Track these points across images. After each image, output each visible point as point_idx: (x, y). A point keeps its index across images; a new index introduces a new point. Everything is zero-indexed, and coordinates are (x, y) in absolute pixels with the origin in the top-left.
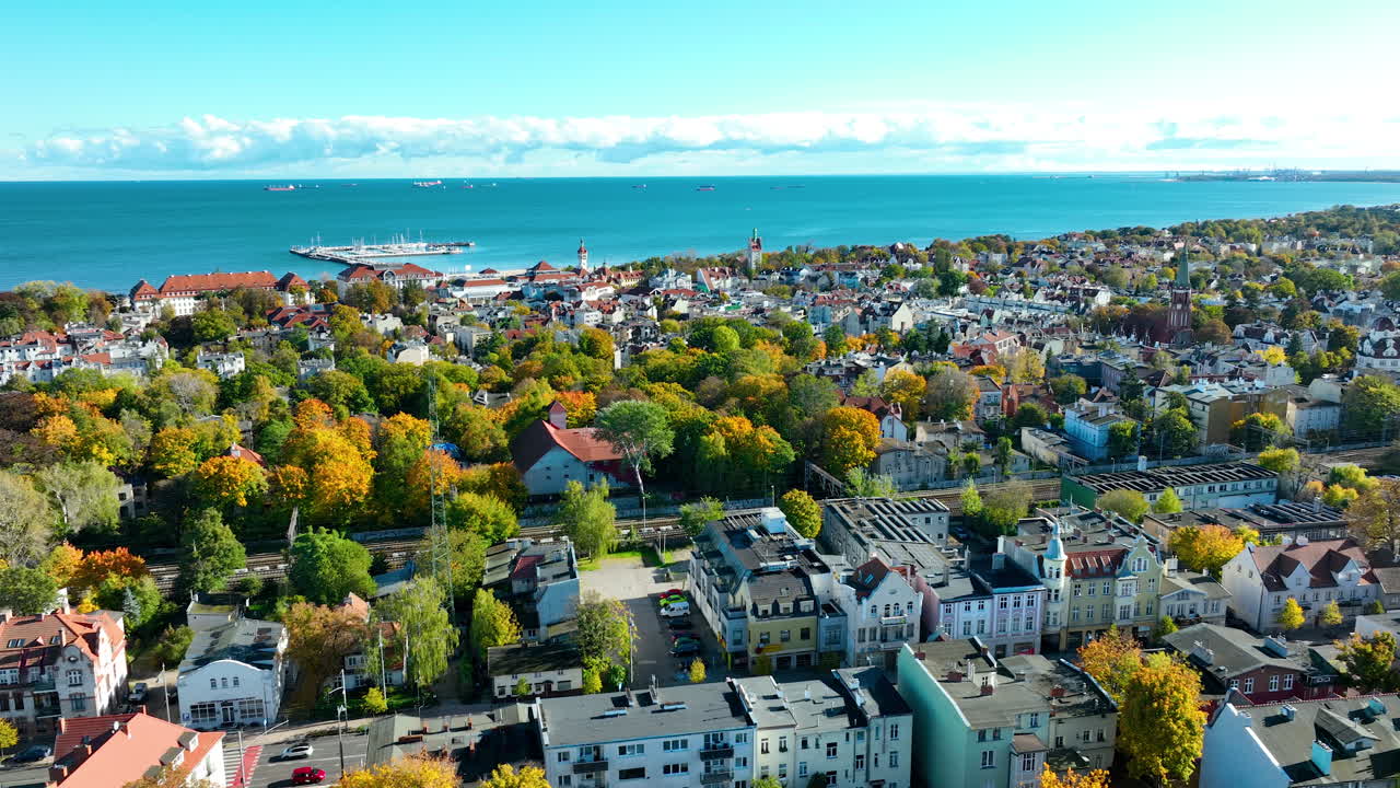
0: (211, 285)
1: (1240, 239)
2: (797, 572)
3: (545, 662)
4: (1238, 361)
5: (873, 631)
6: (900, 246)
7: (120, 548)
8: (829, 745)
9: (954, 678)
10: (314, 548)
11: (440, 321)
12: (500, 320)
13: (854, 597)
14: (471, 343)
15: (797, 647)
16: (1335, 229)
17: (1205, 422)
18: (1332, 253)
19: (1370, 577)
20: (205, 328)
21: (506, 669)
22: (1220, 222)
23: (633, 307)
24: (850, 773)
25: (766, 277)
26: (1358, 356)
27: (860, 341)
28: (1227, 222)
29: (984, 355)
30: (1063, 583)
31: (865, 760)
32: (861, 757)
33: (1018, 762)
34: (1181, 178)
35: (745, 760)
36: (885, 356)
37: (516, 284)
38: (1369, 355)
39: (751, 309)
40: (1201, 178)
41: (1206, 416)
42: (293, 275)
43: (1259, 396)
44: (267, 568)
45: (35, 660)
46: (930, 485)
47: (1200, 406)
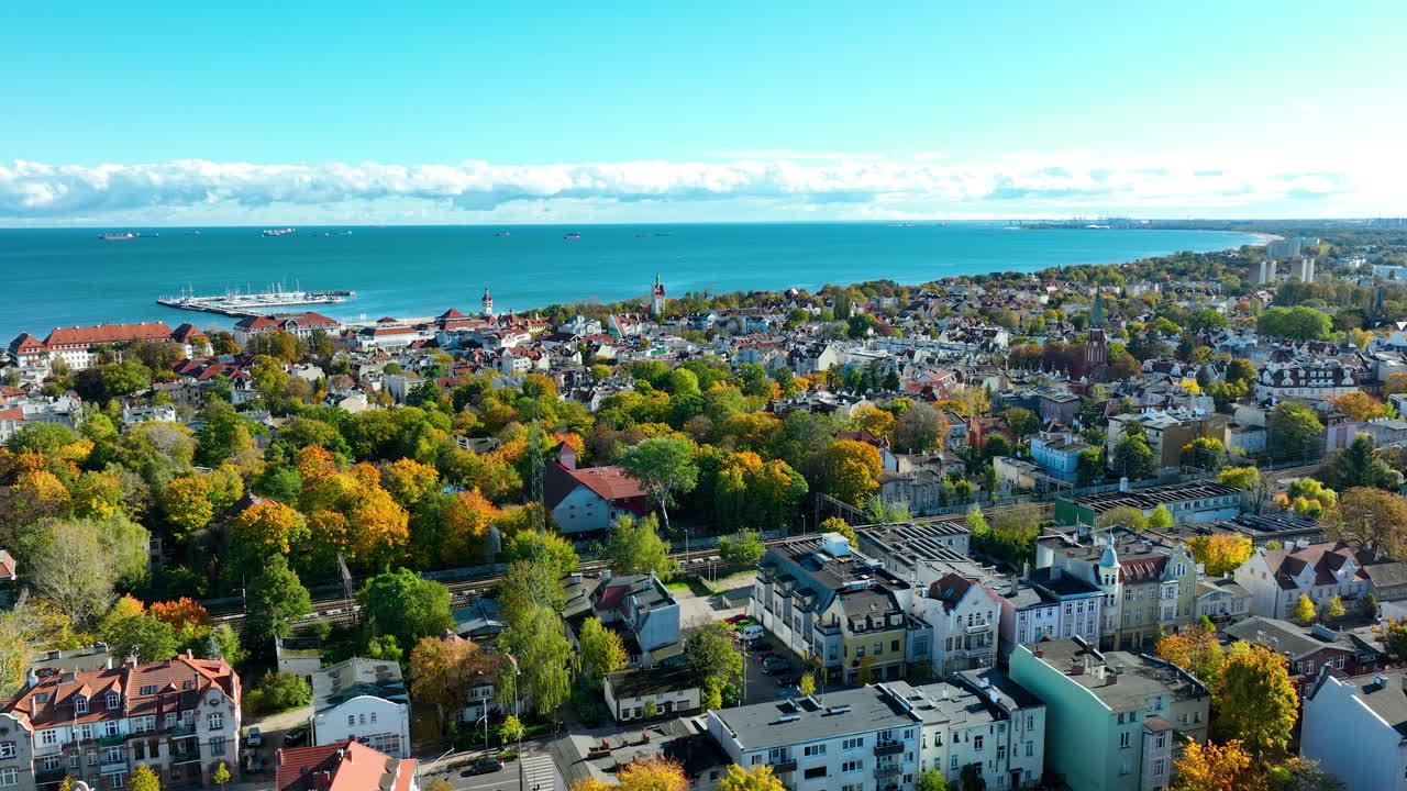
0: (103, 337)
1: (1104, 283)
2: (878, 590)
3: (663, 684)
4: (1164, 392)
5: (959, 639)
6: (795, 292)
7: (183, 598)
8: (977, 738)
9: (1077, 671)
10: (399, 588)
11: (363, 370)
12: (423, 368)
13: (941, 609)
14: (403, 390)
15: (888, 659)
16: (1183, 273)
17: (1160, 447)
18: (1189, 294)
19: (1361, 573)
20: (117, 382)
21: (630, 693)
22: (1080, 267)
23: (557, 353)
24: (994, 764)
25: (674, 322)
26: (1257, 386)
27: (807, 381)
28: (1087, 267)
29: (936, 392)
30: (1117, 589)
31: (1006, 750)
32: (1002, 748)
33: (1152, 740)
34: (1024, 226)
35: (911, 754)
36: (845, 393)
37: (426, 332)
38: (1270, 385)
39: (676, 354)
40: (1043, 226)
41: (1160, 440)
42: (190, 326)
43: (1201, 422)
44: (339, 611)
45: (171, 706)
46: (928, 512)
47: (1154, 432)
